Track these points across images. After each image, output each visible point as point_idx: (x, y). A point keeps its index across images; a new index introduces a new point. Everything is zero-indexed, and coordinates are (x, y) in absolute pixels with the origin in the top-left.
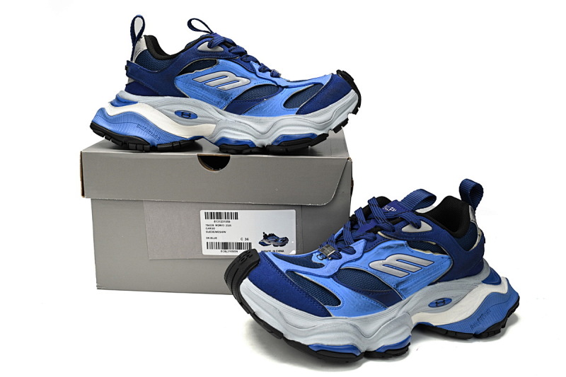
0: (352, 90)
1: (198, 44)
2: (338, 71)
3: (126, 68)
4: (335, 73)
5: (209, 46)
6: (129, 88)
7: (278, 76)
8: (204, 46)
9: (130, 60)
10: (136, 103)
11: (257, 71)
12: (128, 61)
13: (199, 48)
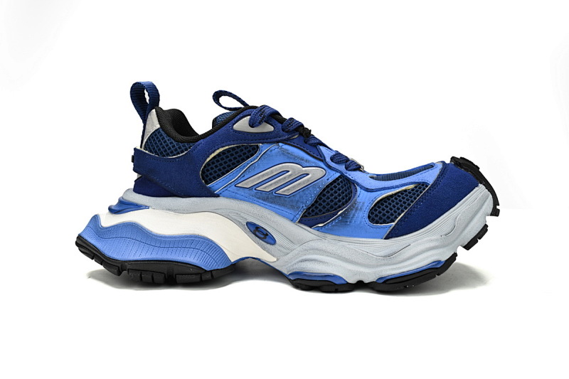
0: (480, 185)
1: (233, 121)
2: (453, 158)
3: (133, 159)
4: (448, 161)
5: (252, 125)
6: (140, 187)
7: (358, 168)
8: (242, 125)
9: (139, 148)
10: (147, 207)
11: (328, 160)
12: (135, 149)
13: (236, 127)
